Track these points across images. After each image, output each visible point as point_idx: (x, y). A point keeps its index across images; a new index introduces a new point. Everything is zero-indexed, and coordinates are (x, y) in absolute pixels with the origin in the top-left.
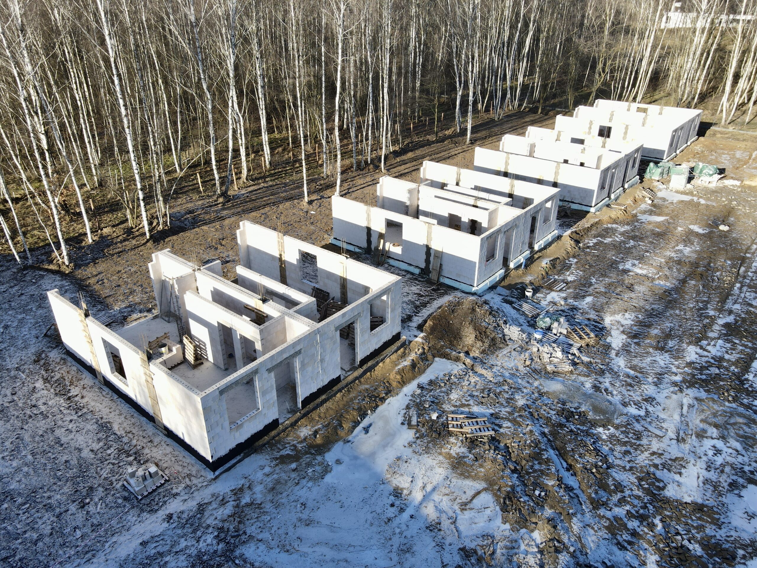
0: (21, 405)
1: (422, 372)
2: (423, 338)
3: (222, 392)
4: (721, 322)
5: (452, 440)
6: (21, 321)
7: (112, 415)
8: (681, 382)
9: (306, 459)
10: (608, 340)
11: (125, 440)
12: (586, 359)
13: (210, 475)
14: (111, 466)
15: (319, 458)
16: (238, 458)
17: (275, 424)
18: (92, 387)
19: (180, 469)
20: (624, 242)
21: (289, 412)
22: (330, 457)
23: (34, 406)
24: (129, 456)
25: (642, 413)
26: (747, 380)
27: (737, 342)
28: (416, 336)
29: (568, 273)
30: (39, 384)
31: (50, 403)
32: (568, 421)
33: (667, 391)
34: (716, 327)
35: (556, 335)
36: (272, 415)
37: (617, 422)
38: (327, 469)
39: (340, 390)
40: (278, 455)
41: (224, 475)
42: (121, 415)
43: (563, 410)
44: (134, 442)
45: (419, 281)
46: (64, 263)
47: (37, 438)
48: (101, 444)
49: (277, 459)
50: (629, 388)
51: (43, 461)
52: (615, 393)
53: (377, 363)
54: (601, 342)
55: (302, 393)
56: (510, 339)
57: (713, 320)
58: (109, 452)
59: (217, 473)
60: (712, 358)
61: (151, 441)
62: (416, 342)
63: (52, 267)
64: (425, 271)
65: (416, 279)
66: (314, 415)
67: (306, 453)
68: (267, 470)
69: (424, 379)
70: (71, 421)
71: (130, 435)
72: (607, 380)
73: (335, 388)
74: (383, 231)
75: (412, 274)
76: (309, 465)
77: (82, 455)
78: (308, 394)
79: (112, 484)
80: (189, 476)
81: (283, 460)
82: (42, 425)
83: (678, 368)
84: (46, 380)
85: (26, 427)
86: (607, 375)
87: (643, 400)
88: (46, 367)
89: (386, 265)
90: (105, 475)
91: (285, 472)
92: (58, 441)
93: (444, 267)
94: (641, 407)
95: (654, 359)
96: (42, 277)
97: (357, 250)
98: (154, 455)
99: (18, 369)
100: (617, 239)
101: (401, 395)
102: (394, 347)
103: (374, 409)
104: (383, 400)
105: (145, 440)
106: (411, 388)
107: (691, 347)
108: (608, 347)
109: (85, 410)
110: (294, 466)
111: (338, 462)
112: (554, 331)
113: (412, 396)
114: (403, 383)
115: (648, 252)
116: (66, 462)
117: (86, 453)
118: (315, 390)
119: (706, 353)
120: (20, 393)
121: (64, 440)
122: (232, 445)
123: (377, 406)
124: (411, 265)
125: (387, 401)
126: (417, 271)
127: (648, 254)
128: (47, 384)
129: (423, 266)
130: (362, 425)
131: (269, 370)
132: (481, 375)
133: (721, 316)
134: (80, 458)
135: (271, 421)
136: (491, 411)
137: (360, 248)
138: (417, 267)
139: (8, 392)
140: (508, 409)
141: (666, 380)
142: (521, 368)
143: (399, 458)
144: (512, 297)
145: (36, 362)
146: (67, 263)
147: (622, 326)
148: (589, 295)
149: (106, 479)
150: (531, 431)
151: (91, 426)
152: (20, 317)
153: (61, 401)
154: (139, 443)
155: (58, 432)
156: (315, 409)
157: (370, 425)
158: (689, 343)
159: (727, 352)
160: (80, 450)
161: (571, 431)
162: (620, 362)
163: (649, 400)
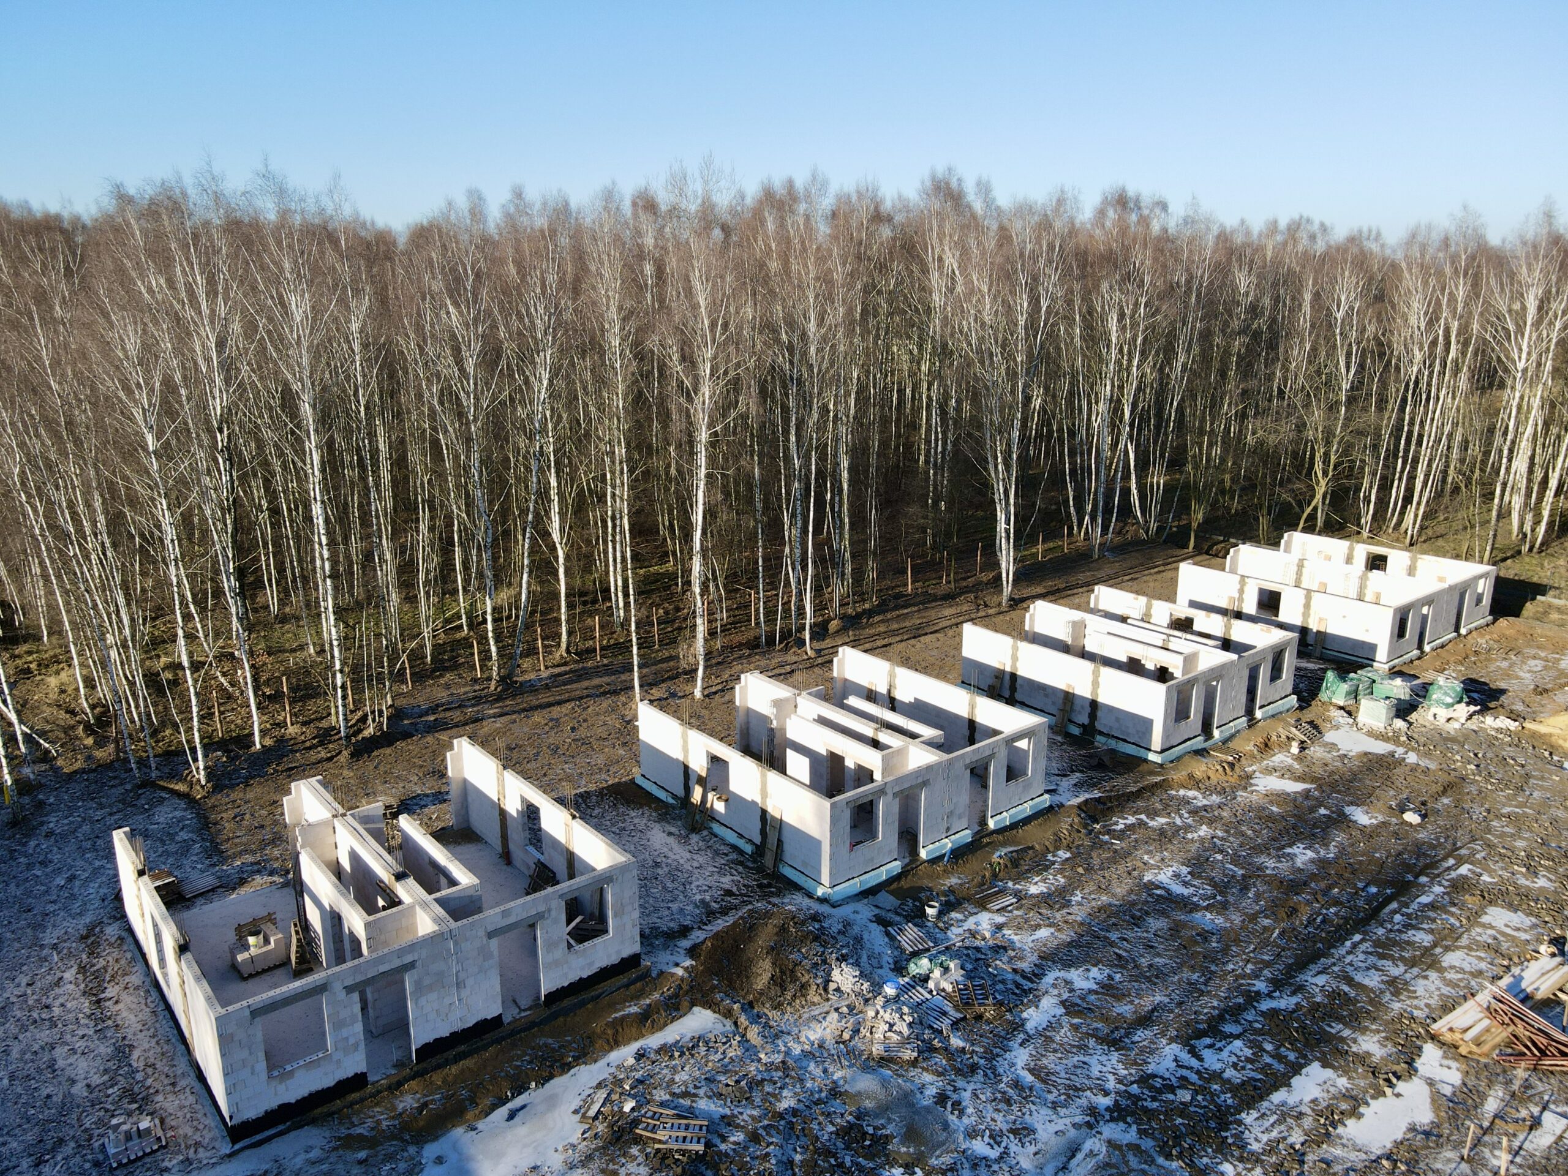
0: (31, 1002)
1: (657, 1028)
2: (686, 969)
3: (256, 1013)
4: (1265, 1005)
5: (634, 1151)
7: (140, 1036)
8: (1108, 1109)
9: (391, 1147)
10: (1025, 1015)
11: (139, 1076)
12: (956, 1042)
13: (226, 1149)
14: (102, 1113)
15: (412, 1150)
16: (281, 1127)
17: (358, 1081)
18: (137, 988)
19: (189, 1131)
20: (1187, 828)
21: (394, 1066)
22: (430, 1150)
23: (47, 1007)
24: (133, 1101)
25: (994, 1154)
26: (1240, 1123)
27: (1269, 1047)
28: (677, 965)
29: (1037, 879)
30: (70, 974)
31: (69, 1005)
32: (847, 1148)
33: (1067, 1121)
34: (1250, 1015)
35: (931, 992)
36: (354, 1064)
37: (933, 1161)
38: (416, 1170)
39: (498, 1041)
40: (343, 1132)
41: (247, 1152)
42: (153, 1036)
43: (851, 1126)
44: (149, 1081)
45: (746, 867)
46: (199, 780)
47: (28, 1056)
48: (106, 1078)
49: (340, 1139)
50: (1002, 1106)
51: (19, 1090)
52: (970, 1110)
53: (583, 1004)
54: (1009, 1016)
55: (420, 1034)
56: (838, 990)
57: (1254, 997)
58: (110, 1091)
59: (237, 1147)
60: (1198, 1072)
61: (173, 1084)
62: (673, 975)
63: (181, 787)
64: (760, 850)
65: (741, 863)
66: (437, 1078)
67: (393, 1137)
68: (314, 1154)
69: (654, 1041)
70: (83, 1036)
71: (150, 1071)
72: (971, 1087)
73: (489, 1037)
74: (704, 774)
75: (741, 852)
76: (390, 1157)
77: (74, 1090)
78: (429, 1037)
79: (90, 1139)
80: (197, 1144)
81: (350, 1142)
82: (44, 1035)
83: (1120, 1082)
84: (82, 969)
85: (21, 1037)
86: (979, 1076)
87: (1011, 1131)
88: (93, 946)
89: (705, 833)
90: (87, 1125)
91: (346, 1163)
92: (52, 1065)
93: (787, 847)
94: (999, 1144)
95: (1085, 1059)
96: (162, 801)
97: (671, 801)
98: (166, 1105)
99: (55, 947)
100: (1178, 821)
101: (602, 1063)
102: (623, 979)
103: (543, 1081)
104: (566, 1068)
105: (166, 1082)
106: (623, 1054)
107: (1174, 1046)
108: (1018, 1026)
109: (110, 1022)
110: (362, 1155)
111: (439, 1160)
112: (931, 985)
113: (618, 1067)
114: (615, 1041)
115: (1221, 851)
116: (49, 1096)
117: (79, 1090)
118: (445, 1033)
119: (1194, 1063)
120: (38, 984)
121: (61, 1063)
122: (273, 1103)
123: (551, 1077)
124: (741, 836)
125: (573, 1071)
126: (748, 849)
127: (1219, 857)
128: (80, 976)
129: (758, 840)
130: (510, 1105)
131: (349, 989)
132: (749, 1047)
133: (1277, 994)
134: (68, 1095)
135: (350, 1074)
136: (728, 1111)
137: (674, 796)
138: (750, 841)
139: (24, 980)
140: (755, 1113)
141: (1083, 1102)
142: (829, 1043)
143: (534, 1169)
144: (897, 914)
145: (84, 938)
146: (203, 782)
147: (1071, 990)
148: (1049, 926)
149: (86, 1130)
150: (767, 1155)
151: (105, 1049)
152: (97, 863)
153: (86, 1004)
154: (155, 1084)
155: (60, 1052)
156: (439, 1067)
157: (523, 1107)
158: (1172, 1040)
159: (1235, 1066)
160: (73, 1082)
161: (841, 1165)
162: (1020, 1057)
163: (1023, 1132)
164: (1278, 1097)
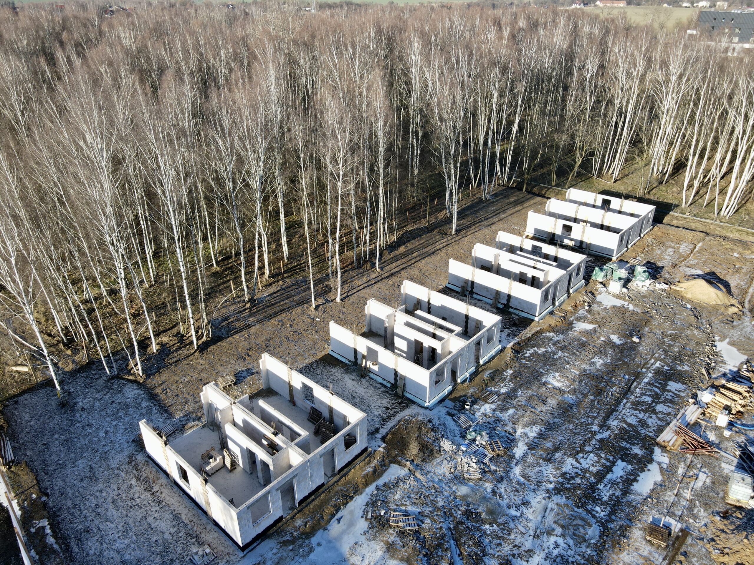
0: (124, 498)
1: (380, 475)
2: (384, 448)
3: (248, 508)
4: (598, 437)
5: (391, 531)
6: (116, 426)
7: (180, 508)
8: (553, 489)
9: (299, 542)
10: (514, 451)
11: (190, 527)
12: (493, 468)
13: (241, 554)
14: (182, 545)
15: (307, 541)
16: (258, 542)
17: (281, 518)
18: (166, 485)
19: (223, 549)
20: (554, 353)
21: (290, 509)
22: (314, 540)
23: (133, 499)
24: (192, 538)
25: (518, 514)
26: (598, 489)
27: (603, 455)
28: (379, 446)
29: (502, 385)
30: (134, 482)
31: (142, 497)
32: (468, 519)
33: (540, 497)
34: (593, 442)
35: (477, 445)
36: (279, 513)
37: (499, 521)
38: (311, 550)
39: (324, 492)
40: (281, 540)
41: (249, 554)
42: (185, 508)
43: (467, 510)
44: (195, 528)
45: (390, 394)
46: (139, 374)
47: (137, 524)
48: (175, 529)
49: (281, 543)
50: (516, 493)
51: (142, 540)
52: (505, 497)
53: (350, 470)
54: (508, 453)
55: (298, 497)
56: (444, 450)
57: (594, 434)
58: (180, 535)
59: (245, 553)
60: (581, 470)
61: (205, 528)
62: (379, 451)
63: (131, 378)
64: (394, 386)
65: (387, 392)
66: (306, 511)
67: (299, 538)
68: (275, 551)
69: (381, 482)
70: (156, 511)
71: (192, 523)
72: (503, 486)
73: (320, 491)
74: (365, 354)
75: (385, 387)
76: (301, 546)
77: (165, 537)
78: (302, 497)
79: (183, 558)
80: (228, 554)
81: (285, 543)
82: (139, 514)
83: (555, 477)
84: (138, 479)
85: (129, 515)
86: (505, 482)
87: (522, 504)
88: (136, 466)
89: (367, 378)
90: (179, 552)
91: (286, 551)
92: (150, 526)
93: (407, 386)
94: (519, 510)
95: (540, 469)
96: (124, 385)
97: (348, 362)
98: (207, 538)
99: (118, 468)
100: (549, 350)
101: (364, 494)
102: (362, 458)
103: (345, 505)
104: (352, 498)
105: (202, 527)
106: (371, 489)
107: (570, 459)
108: (513, 457)
109: (164, 504)
110: (291, 547)
111: (319, 544)
112: (477, 443)
113: (371, 495)
114: (367, 484)
115: (568, 363)
116: (156, 541)
117: (167, 536)
118: (307, 494)
119: (578, 465)
120: (122, 488)
121: (153, 525)
122: (254, 535)
123: (347, 503)
124: (384, 380)
125: (354, 499)
126: (389, 385)
127: (568, 366)
128: (138, 482)
129: (393, 382)
130: (336, 517)
131: (277, 490)
132: (418, 480)
133: (601, 431)
134: (164, 539)
135: (278, 517)
136: (419, 510)
137: (350, 361)
138: (389, 382)
139: (115, 487)
140: (430, 509)
141: (543, 488)
142: (447, 474)
143: (356, 543)
144: (455, 410)
145: (129, 463)
146: (141, 374)
147: (528, 438)
148: (512, 408)
149: (180, 554)
150: (441, 527)
151: (168, 516)
152: (115, 423)
153: (148, 495)
154: (198, 529)
155: (150, 519)
156: (306, 506)
157: (342, 517)
158: (569, 456)
159: (593, 465)
160: (163, 533)
161: (468, 527)
162: (517, 471)
163: (526, 504)
164: (609, 476)
